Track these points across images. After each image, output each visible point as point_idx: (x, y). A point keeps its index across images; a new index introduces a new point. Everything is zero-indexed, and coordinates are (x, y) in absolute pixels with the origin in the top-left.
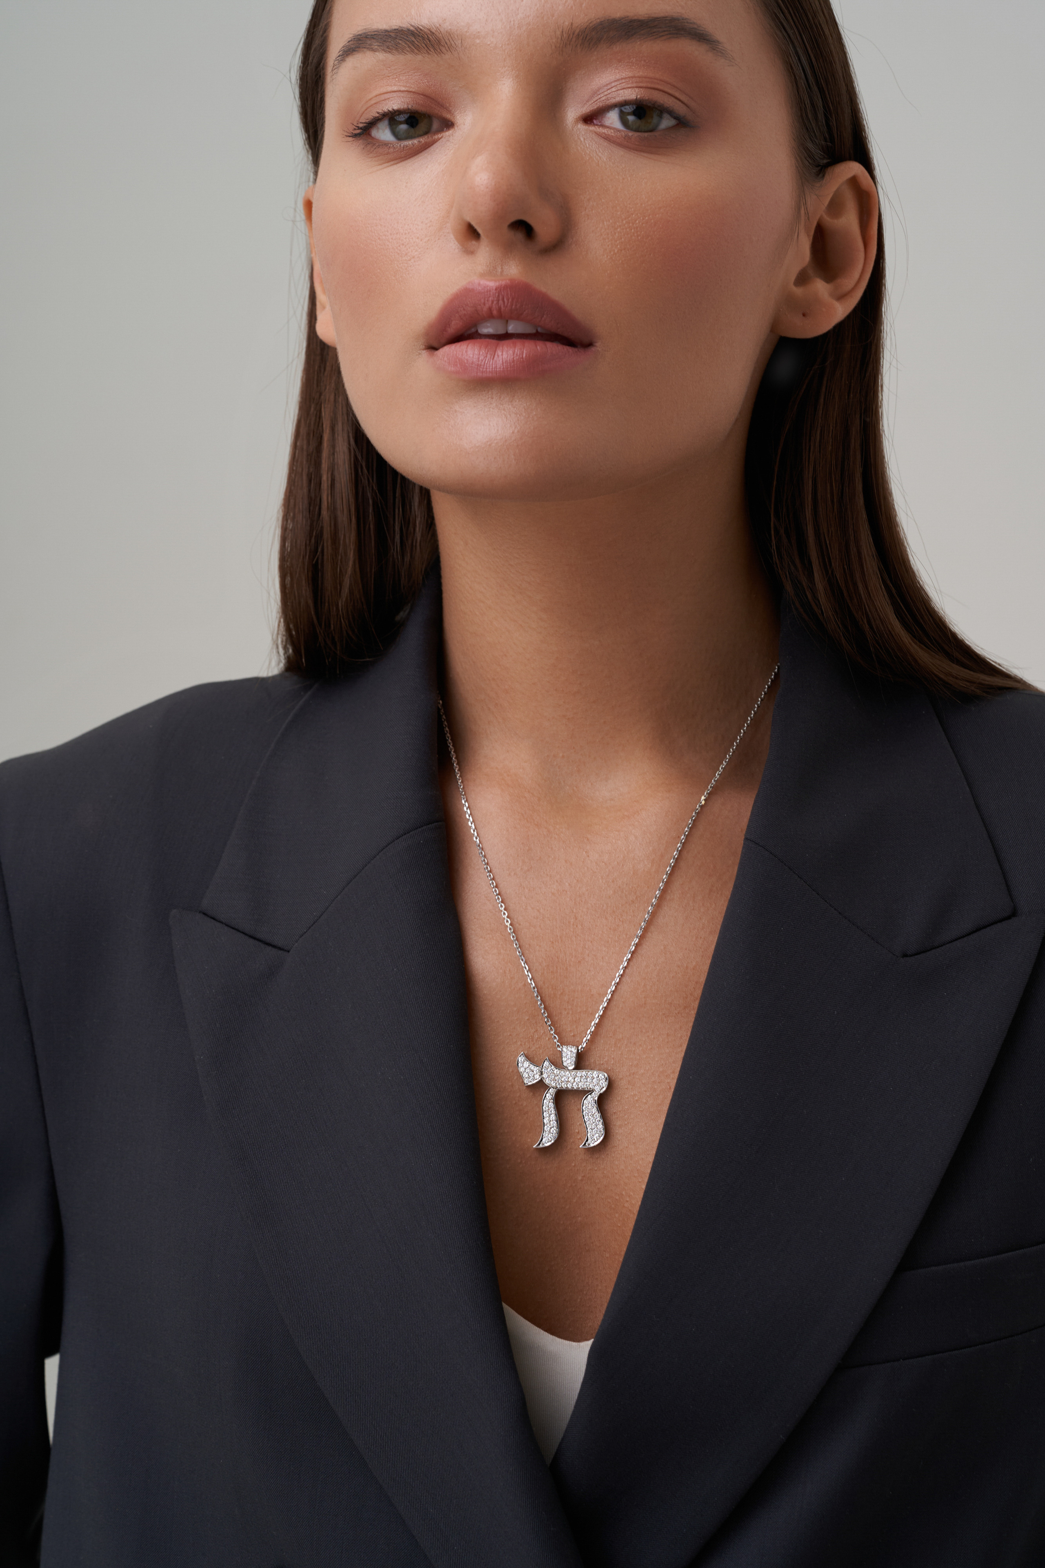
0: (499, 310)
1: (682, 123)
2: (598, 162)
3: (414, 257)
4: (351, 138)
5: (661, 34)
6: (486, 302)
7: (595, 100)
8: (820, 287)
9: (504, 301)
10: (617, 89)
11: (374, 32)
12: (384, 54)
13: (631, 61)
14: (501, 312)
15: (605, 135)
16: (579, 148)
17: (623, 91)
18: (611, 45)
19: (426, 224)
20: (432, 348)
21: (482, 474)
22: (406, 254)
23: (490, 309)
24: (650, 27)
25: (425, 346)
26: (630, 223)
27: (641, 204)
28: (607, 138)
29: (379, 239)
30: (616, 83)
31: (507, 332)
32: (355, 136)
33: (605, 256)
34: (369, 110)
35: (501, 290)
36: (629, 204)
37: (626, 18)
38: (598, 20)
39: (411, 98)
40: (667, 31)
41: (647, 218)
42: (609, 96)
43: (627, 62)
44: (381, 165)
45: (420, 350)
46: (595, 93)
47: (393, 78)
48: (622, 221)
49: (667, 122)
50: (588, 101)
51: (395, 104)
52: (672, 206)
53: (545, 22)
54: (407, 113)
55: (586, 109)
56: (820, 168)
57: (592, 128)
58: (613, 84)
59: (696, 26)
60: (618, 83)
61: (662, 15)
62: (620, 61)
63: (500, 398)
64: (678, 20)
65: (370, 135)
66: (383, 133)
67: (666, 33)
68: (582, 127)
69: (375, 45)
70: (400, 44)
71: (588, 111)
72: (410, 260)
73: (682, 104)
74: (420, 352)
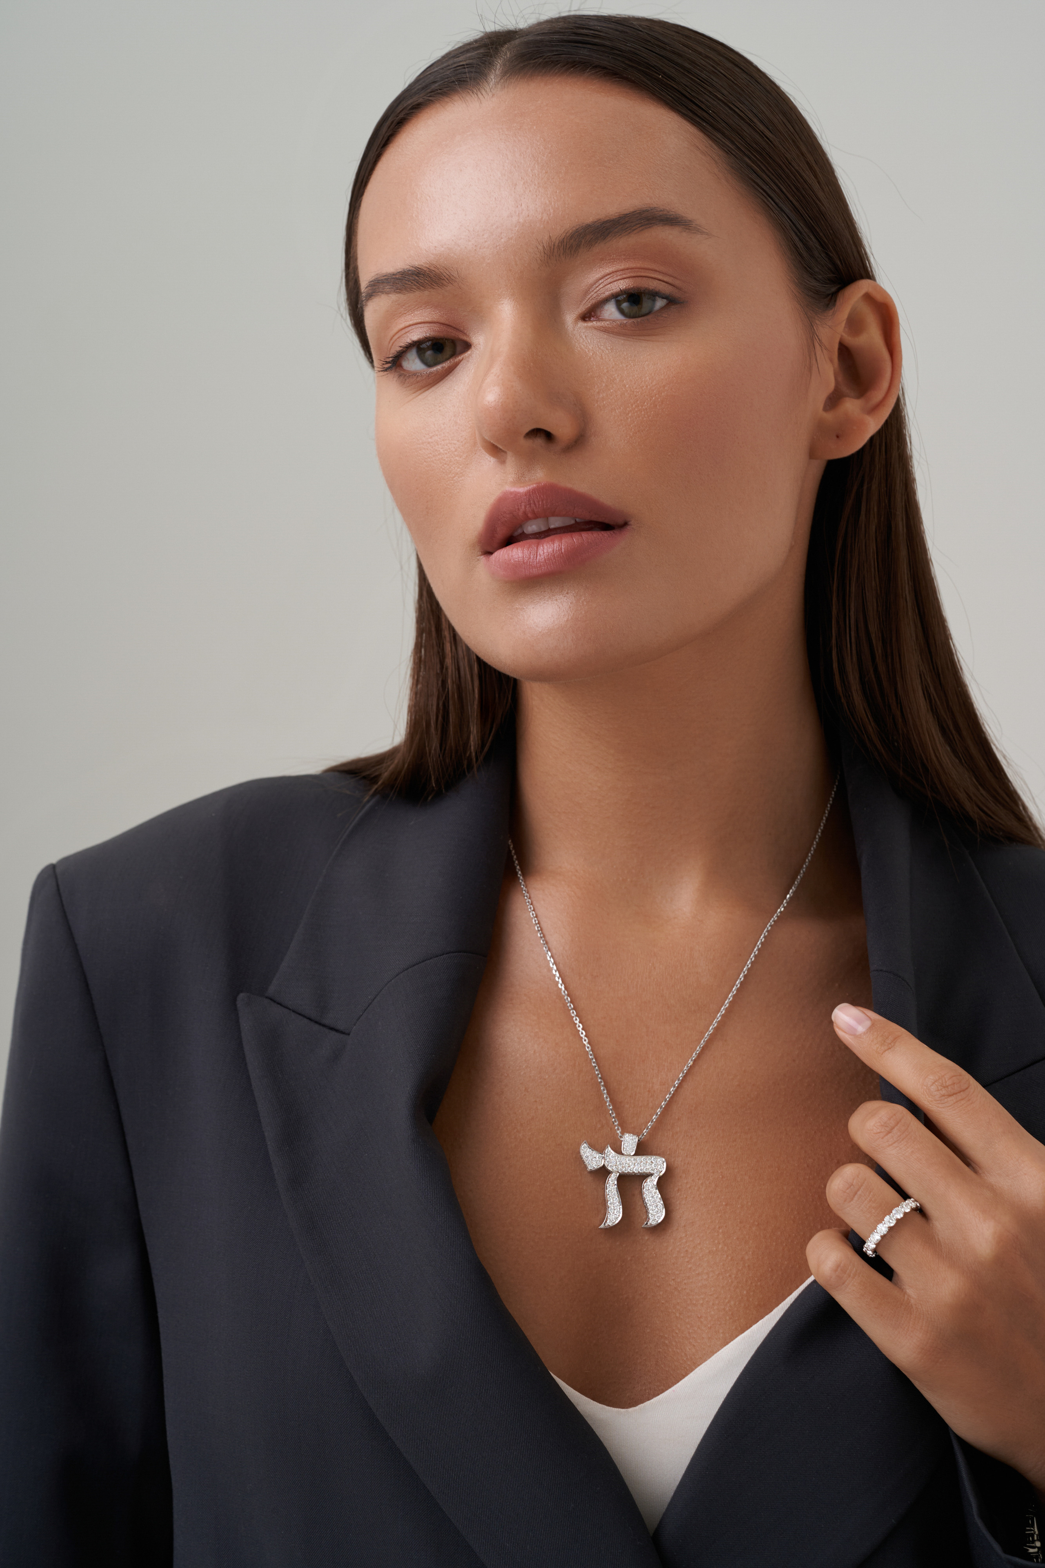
0: (533, 512)
1: (671, 301)
2: (602, 355)
3: (457, 474)
4: (383, 372)
5: (634, 228)
6: (519, 507)
7: (587, 299)
8: (851, 406)
9: (535, 504)
10: (604, 285)
11: (384, 276)
12: (397, 295)
13: (612, 258)
14: (535, 513)
15: (603, 327)
16: (582, 346)
17: (610, 285)
18: (590, 248)
19: (462, 442)
20: (488, 553)
21: (548, 662)
22: (450, 472)
23: (525, 513)
24: (622, 225)
25: (482, 552)
26: (639, 406)
27: (647, 386)
28: (605, 330)
29: (425, 461)
30: (602, 280)
31: (549, 528)
32: (386, 370)
33: (623, 441)
34: (394, 344)
35: (530, 495)
36: (636, 388)
37: (599, 221)
38: (574, 229)
39: (428, 327)
40: (639, 224)
41: (654, 398)
42: (599, 292)
43: (609, 260)
44: (415, 393)
45: (478, 556)
46: (586, 292)
47: (409, 315)
48: (632, 405)
49: (660, 303)
50: (581, 302)
51: (416, 335)
52: (675, 381)
53: (527, 240)
54: (430, 340)
55: (583, 308)
56: (829, 297)
57: (590, 324)
58: (600, 282)
59: (664, 213)
60: (604, 280)
61: (632, 210)
62: (602, 260)
63: (551, 590)
64: (648, 211)
65: (400, 366)
66: (413, 363)
67: (638, 226)
68: (581, 324)
69: (387, 289)
70: (406, 284)
71: (584, 310)
72: (455, 477)
73: (666, 284)
74: (478, 558)
